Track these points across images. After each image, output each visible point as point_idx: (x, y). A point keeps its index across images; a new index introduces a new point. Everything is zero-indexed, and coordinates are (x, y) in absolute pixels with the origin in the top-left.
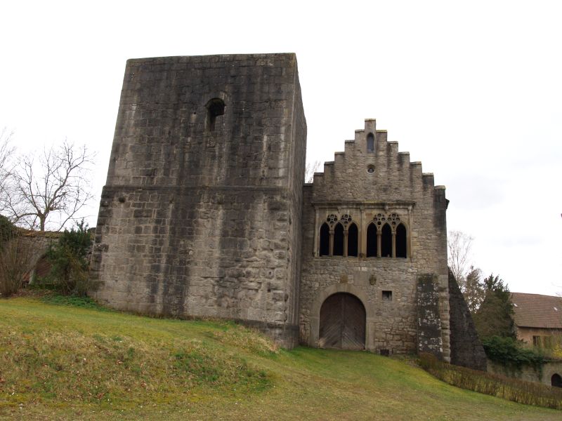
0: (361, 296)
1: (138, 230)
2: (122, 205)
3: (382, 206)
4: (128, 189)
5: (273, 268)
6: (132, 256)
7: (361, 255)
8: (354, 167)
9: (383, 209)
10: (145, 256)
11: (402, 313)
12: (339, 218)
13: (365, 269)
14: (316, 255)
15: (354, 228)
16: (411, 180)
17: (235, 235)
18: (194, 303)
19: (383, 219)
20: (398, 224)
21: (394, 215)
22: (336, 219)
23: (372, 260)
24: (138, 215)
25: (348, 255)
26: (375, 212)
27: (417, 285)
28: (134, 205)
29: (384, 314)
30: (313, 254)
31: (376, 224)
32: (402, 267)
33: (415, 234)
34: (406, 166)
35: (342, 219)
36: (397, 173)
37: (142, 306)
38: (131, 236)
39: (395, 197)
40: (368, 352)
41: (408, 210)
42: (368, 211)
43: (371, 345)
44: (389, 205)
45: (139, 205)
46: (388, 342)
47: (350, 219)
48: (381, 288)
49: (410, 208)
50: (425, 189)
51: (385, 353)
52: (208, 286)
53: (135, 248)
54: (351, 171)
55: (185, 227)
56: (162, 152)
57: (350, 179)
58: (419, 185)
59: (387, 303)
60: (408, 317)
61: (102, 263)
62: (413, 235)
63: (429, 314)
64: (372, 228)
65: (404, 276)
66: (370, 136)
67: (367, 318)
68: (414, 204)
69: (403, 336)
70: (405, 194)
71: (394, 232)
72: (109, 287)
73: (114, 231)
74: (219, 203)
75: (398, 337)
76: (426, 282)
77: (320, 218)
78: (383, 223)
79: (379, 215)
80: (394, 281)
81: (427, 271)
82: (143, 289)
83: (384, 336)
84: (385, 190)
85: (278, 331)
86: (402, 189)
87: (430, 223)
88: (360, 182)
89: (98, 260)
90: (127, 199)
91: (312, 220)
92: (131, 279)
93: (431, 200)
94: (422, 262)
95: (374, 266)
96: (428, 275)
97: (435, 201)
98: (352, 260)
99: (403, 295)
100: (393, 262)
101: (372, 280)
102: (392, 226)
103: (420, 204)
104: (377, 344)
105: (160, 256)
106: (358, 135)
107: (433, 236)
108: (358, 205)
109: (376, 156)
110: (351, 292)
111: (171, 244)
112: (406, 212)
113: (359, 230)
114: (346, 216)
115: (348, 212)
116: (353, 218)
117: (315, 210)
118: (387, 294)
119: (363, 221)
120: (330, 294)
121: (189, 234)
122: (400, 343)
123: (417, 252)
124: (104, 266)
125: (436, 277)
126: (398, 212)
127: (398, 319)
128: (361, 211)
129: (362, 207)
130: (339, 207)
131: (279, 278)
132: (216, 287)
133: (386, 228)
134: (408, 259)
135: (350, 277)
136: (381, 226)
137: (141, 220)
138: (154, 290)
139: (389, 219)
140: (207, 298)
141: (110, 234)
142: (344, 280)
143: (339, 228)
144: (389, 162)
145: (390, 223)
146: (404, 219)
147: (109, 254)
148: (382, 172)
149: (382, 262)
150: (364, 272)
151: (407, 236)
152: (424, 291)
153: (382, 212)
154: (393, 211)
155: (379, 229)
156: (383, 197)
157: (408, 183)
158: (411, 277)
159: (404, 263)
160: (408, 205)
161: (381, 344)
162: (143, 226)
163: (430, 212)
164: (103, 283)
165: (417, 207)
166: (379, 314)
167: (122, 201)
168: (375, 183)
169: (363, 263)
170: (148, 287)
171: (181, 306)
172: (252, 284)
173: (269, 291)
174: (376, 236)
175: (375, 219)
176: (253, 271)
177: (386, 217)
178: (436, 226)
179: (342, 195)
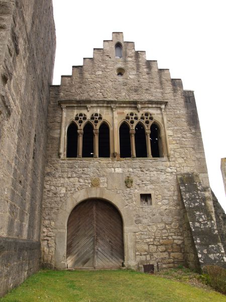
0: (116, 201)
3: (134, 104)
7: (114, 156)
8: (104, 70)
9: (136, 108)
11: (165, 218)
12: (89, 117)
13: (119, 170)
14: (62, 156)
15: (105, 128)
16: (161, 83)
19: (136, 118)
20: (151, 122)
21: (147, 114)
22: (85, 118)
23: (127, 160)
25: (99, 157)
26: (127, 111)
27: (178, 186)
29: (145, 221)
30: (59, 154)
31: (128, 122)
32: (160, 167)
33: (169, 132)
34: (154, 70)
35: (92, 118)
36: (147, 76)
39: (146, 97)
40: (129, 269)
41: (161, 109)
42: (119, 110)
43: (131, 260)
44: (141, 103)
46: (151, 255)
47: (100, 118)
48: (138, 192)
49: (163, 106)
50: (175, 91)
51: (149, 269)
54: (100, 73)
57: (100, 80)
58: (169, 88)
59: (146, 208)
60: (172, 222)
64: (124, 128)
65: (163, 177)
66: (118, 45)
67: (126, 228)
68: (166, 103)
69: (168, 247)
70: (156, 95)
71: (148, 131)
75: (163, 248)
76: (187, 181)
77: (68, 116)
78: (136, 122)
79: (132, 114)
80: (152, 182)
81: (187, 170)
83: (146, 247)
84: (136, 91)
86: (153, 90)
87: (184, 123)
88: (110, 84)
91: (58, 120)
93: (182, 101)
94: (180, 160)
95: (129, 167)
96: (188, 174)
97: (186, 102)
98: (104, 161)
99: (164, 198)
100: (150, 161)
101: (128, 183)
102: (145, 125)
103: (171, 103)
104: (138, 258)
106: (107, 43)
107: (188, 135)
108: (109, 104)
109: (125, 61)
110: (104, 197)
112: (159, 112)
113: (111, 129)
114: (96, 115)
115: (98, 111)
116: (104, 117)
117: (62, 109)
118: (146, 197)
119: (115, 119)
120: (79, 200)
122: (165, 255)
123: (175, 151)
125: (197, 176)
126: (151, 111)
127: (161, 225)
128: (112, 109)
129: (113, 106)
130: (88, 106)
133: (140, 127)
134: (165, 158)
135: (102, 180)
136: (134, 125)
139: (142, 118)
142: (95, 184)
143: (89, 127)
144: (138, 67)
145: (143, 122)
146: (157, 118)
148: (131, 75)
149: (138, 162)
150: (118, 173)
151: (162, 134)
152: (188, 190)
153: (134, 111)
154: (145, 111)
155: (133, 127)
156: (134, 97)
157: (158, 85)
158: (171, 178)
159: (161, 163)
160: (161, 104)
161: (143, 258)
163: (182, 111)
165: (169, 107)
166: (138, 222)
168: (125, 84)
169: (117, 163)
174: (129, 135)
175: (127, 118)
177: (139, 116)
178: (189, 125)
179: (91, 94)
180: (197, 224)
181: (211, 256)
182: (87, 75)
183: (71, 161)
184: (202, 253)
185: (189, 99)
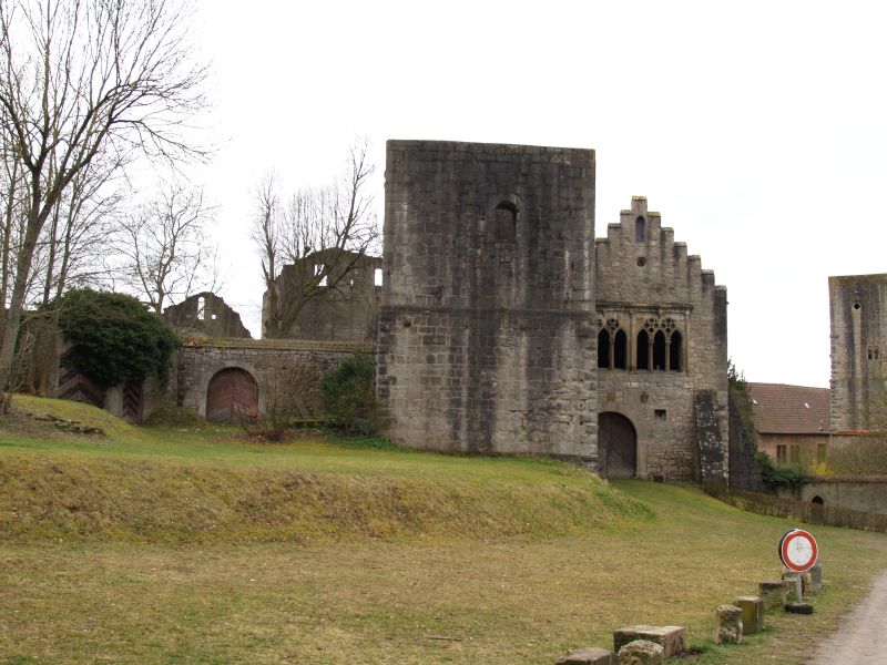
0: (631, 416)
1: (430, 360)
2: (407, 330)
3: (655, 309)
4: (412, 310)
5: (584, 400)
6: (427, 389)
7: (631, 369)
8: (622, 259)
9: (657, 313)
10: (442, 389)
11: (677, 434)
12: (604, 323)
13: (635, 385)
15: (621, 335)
16: (689, 278)
17: (542, 365)
18: (502, 439)
19: (657, 325)
20: (672, 331)
21: (669, 320)
22: (600, 324)
23: (643, 374)
24: (428, 341)
25: (616, 367)
26: (647, 317)
27: (695, 403)
28: (422, 330)
29: (657, 436)
31: (647, 330)
32: (678, 383)
33: (691, 344)
34: (683, 260)
35: (608, 323)
36: (672, 269)
37: (443, 445)
38: (423, 366)
39: (670, 298)
40: (640, 479)
41: (685, 315)
42: (639, 316)
43: (643, 471)
44: (664, 309)
45: (429, 330)
46: (662, 468)
47: (617, 325)
48: (653, 407)
49: (688, 313)
50: (704, 290)
51: (659, 479)
52: (518, 420)
53: (429, 380)
54: (617, 264)
55: (485, 356)
56: (448, 266)
57: (617, 274)
58: (697, 285)
59: (660, 424)
60: (684, 438)
61: (391, 398)
62: (691, 345)
63: (710, 436)
64: (642, 336)
65: (679, 393)
66: (640, 219)
67: (639, 442)
68: (691, 309)
69: (679, 461)
70: (681, 295)
71: (668, 341)
72: (402, 425)
73: (401, 360)
74: (523, 329)
75: (672, 462)
76: (704, 400)
78: (656, 330)
79: (652, 320)
80: (667, 398)
81: (706, 386)
82: (443, 425)
83: (657, 460)
84: (658, 290)
86: (679, 289)
87: (709, 331)
88: (629, 279)
89: (385, 394)
90: (412, 322)
92: (428, 415)
93: (711, 304)
94: (700, 376)
95: (646, 381)
96: (706, 391)
97: (715, 305)
98: (619, 374)
99: (678, 414)
100: (668, 375)
101: (644, 398)
102: (665, 333)
103: (698, 308)
104: (650, 470)
105: (460, 389)
106: (625, 217)
107: (713, 347)
108: (627, 308)
109: (648, 247)
110: (620, 412)
111: (472, 374)
112: (682, 318)
113: (628, 338)
114: (613, 320)
115: (615, 316)
116: (621, 323)
118: (660, 413)
119: (632, 326)
121: (492, 363)
122: (675, 468)
123: (695, 366)
124: (393, 400)
125: (715, 394)
126: (672, 316)
127: (674, 441)
128: (630, 315)
129: (631, 310)
130: (604, 310)
131: (591, 411)
132: (525, 421)
133: (660, 336)
134: (684, 373)
135: (618, 394)
136: (654, 334)
137: (432, 348)
138: (456, 426)
139: (663, 325)
140: (516, 432)
141: (396, 364)
142: (611, 398)
143: (604, 335)
144: (663, 255)
145: (664, 330)
146: (680, 326)
147: (398, 386)
148: (655, 267)
149: (655, 375)
150: (634, 388)
151: (684, 346)
152: (703, 409)
153: (655, 317)
154: (667, 316)
155: (652, 337)
156: (656, 299)
157: (685, 282)
158: (687, 394)
159: (680, 378)
160: (686, 309)
161: (654, 469)
162: (436, 355)
163: (709, 317)
164: (395, 421)
165: (694, 311)
166: (651, 436)
167: (407, 325)
168: (647, 280)
169: (633, 377)
170: (449, 423)
171: (488, 442)
172: (564, 417)
173: (581, 423)
174: (647, 345)
175: (647, 325)
176: (564, 403)
177: (660, 323)
178: (716, 334)
179: (607, 294)
180: (706, 444)
181: (714, 472)
184: (706, 469)
185: (720, 299)
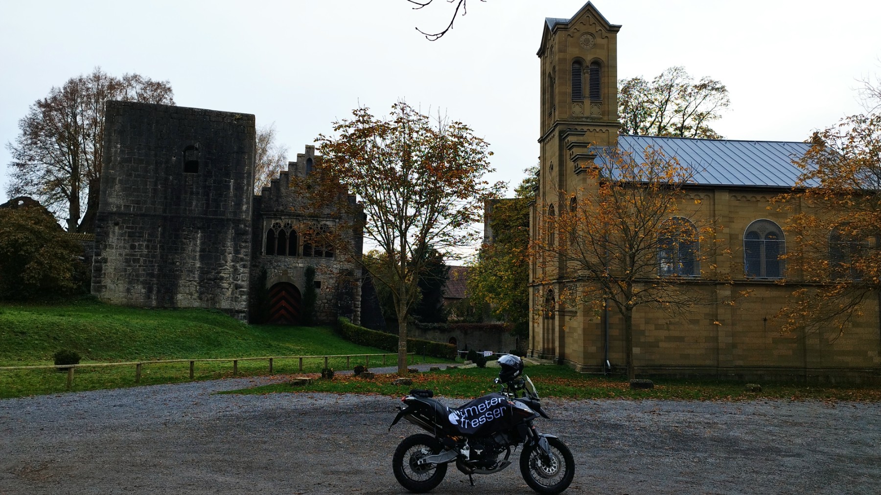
0: (297, 285)
1: (133, 247)
2: (117, 228)
4: (120, 214)
5: (240, 274)
6: (129, 266)
7: (299, 255)
9: (317, 220)
10: (140, 266)
11: (328, 297)
12: (282, 225)
13: (300, 265)
14: (263, 254)
15: (294, 234)
16: (340, 199)
17: (211, 251)
18: (182, 299)
19: (317, 228)
21: (325, 225)
22: (280, 227)
23: (307, 258)
24: (131, 235)
25: (289, 254)
26: (311, 222)
27: (339, 277)
28: (127, 228)
30: (262, 252)
32: (329, 265)
35: (285, 226)
37: (140, 302)
38: (127, 251)
39: (326, 211)
41: (335, 222)
42: (305, 221)
44: (321, 217)
45: (132, 228)
47: (291, 227)
50: (349, 205)
52: (194, 288)
53: (131, 260)
54: (293, 188)
55: (172, 245)
56: (148, 186)
57: (292, 195)
58: (345, 203)
59: (317, 290)
60: (332, 299)
61: (103, 272)
63: (346, 298)
65: (330, 271)
66: (309, 160)
68: (340, 218)
69: (328, 314)
70: (334, 210)
72: (111, 290)
73: (111, 247)
74: (199, 228)
77: (268, 224)
78: (316, 231)
79: (314, 224)
80: (322, 274)
81: (347, 267)
82: (139, 289)
85: (243, 315)
86: (332, 205)
87: (351, 231)
88: (300, 198)
89: (99, 270)
90: (121, 222)
91: (261, 226)
92: (130, 283)
94: (344, 260)
95: (308, 263)
96: (347, 270)
98: (292, 258)
99: (328, 284)
100: (324, 260)
102: (322, 233)
103: (345, 218)
105: (153, 266)
106: (300, 158)
107: (353, 242)
108: (298, 216)
110: (290, 282)
111: (162, 257)
113: (298, 235)
114: (288, 224)
115: (290, 221)
116: (293, 226)
117: (263, 219)
119: (301, 228)
120: (274, 283)
121: (176, 250)
122: (325, 318)
123: (341, 254)
124: (105, 274)
125: (353, 271)
126: (328, 223)
127: (325, 301)
128: (299, 221)
129: (300, 218)
130: (283, 217)
131: (243, 281)
132: (198, 287)
134: (334, 258)
135: (290, 271)
136: (315, 233)
137: (135, 239)
138: (150, 290)
139: (321, 228)
140: (191, 294)
141: (107, 250)
142: (285, 273)
143: (282, 233)
145: (321, 231)
146: (332, 229)
147: (108, 264)
149: (315, 259)
150: (301, 267)
152: (344, 281)
153: (316, 223)
154: (324, 222)
158: (335, 272)
159: (330, 261)
160: (336, 219)
162: (137, 244)
163: (351, 224)
164: (105, 287)
165: (342, 219)
167: (116, 224)
168: (311, 199)
169: (300, 260)
170: (144, 288)
171: (172, 300)
172: (225, 285)
173: (236, 289)
175: (310, 227)
176: (225, 276)
177: (319, 226)
178: (356, 234)
179: (285, 207)
182: (283, 190)
183: (270, 257)
